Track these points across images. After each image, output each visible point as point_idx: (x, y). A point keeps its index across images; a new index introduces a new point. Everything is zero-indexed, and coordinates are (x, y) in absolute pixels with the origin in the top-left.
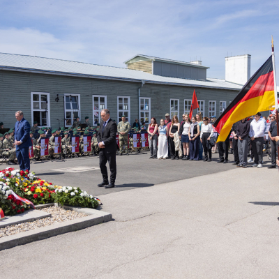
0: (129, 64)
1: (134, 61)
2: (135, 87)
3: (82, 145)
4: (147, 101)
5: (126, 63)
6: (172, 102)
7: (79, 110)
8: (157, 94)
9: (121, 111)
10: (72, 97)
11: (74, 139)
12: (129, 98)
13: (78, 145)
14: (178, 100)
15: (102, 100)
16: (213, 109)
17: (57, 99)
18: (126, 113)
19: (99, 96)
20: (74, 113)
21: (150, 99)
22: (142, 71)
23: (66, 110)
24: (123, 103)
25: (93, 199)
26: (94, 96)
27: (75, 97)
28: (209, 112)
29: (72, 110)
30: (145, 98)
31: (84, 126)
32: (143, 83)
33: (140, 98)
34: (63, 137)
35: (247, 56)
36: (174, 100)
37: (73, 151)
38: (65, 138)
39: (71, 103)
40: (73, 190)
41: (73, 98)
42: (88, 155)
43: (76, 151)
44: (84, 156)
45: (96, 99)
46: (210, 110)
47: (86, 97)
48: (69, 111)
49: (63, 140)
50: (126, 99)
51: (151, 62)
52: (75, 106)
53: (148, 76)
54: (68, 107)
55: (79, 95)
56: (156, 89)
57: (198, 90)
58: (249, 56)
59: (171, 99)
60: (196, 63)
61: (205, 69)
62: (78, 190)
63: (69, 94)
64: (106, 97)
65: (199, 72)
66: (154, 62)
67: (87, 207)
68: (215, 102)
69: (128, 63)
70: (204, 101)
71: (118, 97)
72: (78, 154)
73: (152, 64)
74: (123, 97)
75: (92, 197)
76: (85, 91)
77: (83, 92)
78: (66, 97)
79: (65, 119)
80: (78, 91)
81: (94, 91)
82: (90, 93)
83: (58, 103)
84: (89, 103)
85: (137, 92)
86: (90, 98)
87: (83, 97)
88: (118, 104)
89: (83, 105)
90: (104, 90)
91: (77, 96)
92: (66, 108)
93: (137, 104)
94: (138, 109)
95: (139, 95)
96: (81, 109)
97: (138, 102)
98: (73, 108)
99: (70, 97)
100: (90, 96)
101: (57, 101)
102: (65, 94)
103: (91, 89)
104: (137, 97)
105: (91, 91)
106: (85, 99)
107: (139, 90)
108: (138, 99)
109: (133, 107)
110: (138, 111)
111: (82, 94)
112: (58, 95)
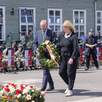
3: (35, 58)
7: (34, 24)
9: (77, 24)
10: (27, 10)
11: (27, 52)
12: (85, 11)
13: (31, 58)
15: (58, 13)
17: (12, 13)
18: (82, 27)
19: (54, 10)
20: (29, 26)
23: (21, 24)
24: (79, 17)
26: (49, 10)
27: (30, 11)
29: (27, 24)
30: (101, 12)
33: (97, 12)
34: (17, 50)
37: (27, 64)
38: (18, 51)
39: (26, 16)
41: (29, 12)
43: (29, 64)
44: (36, 69)
45: (51, 13)
47: (42, 11)
48: (24, 24)
50: (82, 13)
52: (30, 20)
55: (34, 9)
64: (61, 11)
71: (74, 10)
72: (31, 67)
74: (79, 11)
76: (41, 4)
77: (38, 6)
78: (22, 10)
79: (20, 33)
80: (33, 4)
81: (49, 5)
82: (46, 6)
83: (13, 16)
84: (44, 16)
85: (94, 5)
86: (45, 11)
87: (38, 11)
88: (74, 17)
89: (38, 18)
90: (60, 3)
91: (32, 10)
92: (22, 22)
93: (94, 18)
94: (95, 23)
95: (96, 9)
96: (36, 22)
97: (95, 15)
98: (28, 22)
99: (25, 11)
100: (45, 9)
101: (13, 15)
102: (20, 8)
103: (47, 3)
104: (94, 10)
105: (46, 4)
106: (40, 13)
107: (96, 3)
108: (95, 12)
109: (89, 21)
110: (95, 24)
111: (37, 8)
112: (13, 9)
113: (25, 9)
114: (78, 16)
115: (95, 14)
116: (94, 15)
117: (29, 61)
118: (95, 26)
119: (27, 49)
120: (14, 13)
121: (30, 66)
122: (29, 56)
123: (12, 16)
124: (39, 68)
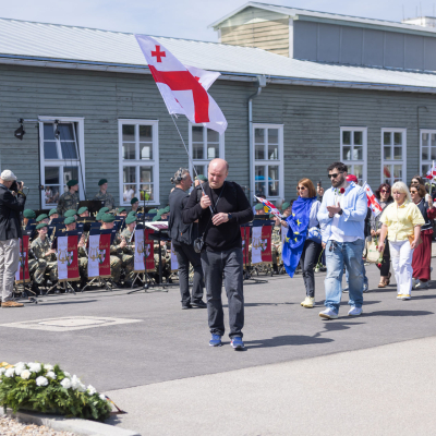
0: (225, 31)
1: (238, 21)
2: (239, 95)
4: (273, 135)
5: (216, 28)
6: (346, 135)
7: (81, 162)
8: (300, 113)
9: (198, 163)
10: (61, 125)
11: (63, 241)
14: (364, 131)
15: (146, 132)
17: (20, 132)
19: (137, 123)
20: (66, 169)
21: (280, 128)
22: (260, 50)
23: (45, 163)
24: (206, 142)
25: (96, 396)
26: (121, 122)
27: (69, 125)
29: (60, 163)
30: (266, 127)
31: (94, 205)
32: (263, 83)
33: (253, 127)
36: (352, 130)
37: (63, 275)
38: (38, 240)
39: (58, 142)
40: (43, 372)
41: (65, 129)
42: (102, 287)
43: (70, 274)
45: (128, 130)
47: (101, 125)
48: (52, 163)
49: (33, 244)
51: (286, 22)
52: (71, 152)
53: (277, 62)
54: (51, 154)
55: (81, 121)
56: (297, 100)
57: (423, 102)
59: (343, 129)
62: (57, 371)
63: (54, 118)
64: (155, 125)
66: (296, 23)
67: (78, 416)
69: (221, 28)
71: (191, 124)
72: (74, 284)
73: (291, 28)
75: (92, 390)
76: (98, 107)
77: (92, 112)
78: (45, 124)
79: (41, 188)
80: (77, 107)
81: (123, 108)
82: (113, 113)
83: (23, 141)
84: (108, 141)
85: (245, 110)
86: (112, 127)
87: (91, 126)
88: (191, 142)
89: (91, 146)
90: (152, 105)
91: (76, 124)
92: (46, 157)
93: (246, 143)
94: (248, 158)
95: (251, 119)
96: (86, 158)
97: (248, 137)
98: (64, 157)
99: (55, 127)
100: (111, 122)
101: (20, 138)
102: (41, 118)
103: (115, 103)
104: (245, 123)
105: (115, 108)
106: (96, 131)
107: (250, 103)
108: (248, 129)
109: (233, 152)
110: (249, 162)
111: (88, 117)
112: (21, 121)
113: (56, 121)
114: (202, 140)
115: (248, 133)
116: (245, 135)
117: (69, 266)
118: (249, 167)
119: (63, 235)
120: (23, 133)
121: (72, 280)
122: (69, 251)
123: (19, 141)
124: (98, 284)
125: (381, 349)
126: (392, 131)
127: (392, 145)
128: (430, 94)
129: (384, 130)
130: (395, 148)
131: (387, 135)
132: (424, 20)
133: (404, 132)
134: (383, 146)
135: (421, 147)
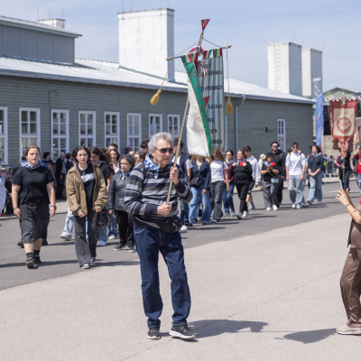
14: (5, 109)
16: (90, 131)
28: (81, 137)
35: (165, 12)
46: (83, 132)
57: (53, 87)
58: (170, 11)
60: (51, 24)
61: (70, 38)
65: (58, 43)
68: (94, 113)
70: (67, 113)
125: (9, 290)
126: (29, 110)
127: (29, 122)
128: (59, 81)
129: (21, 109)
130: (31, 124)
131: (24, 113)
132: (55, 22)
133: (38, 111)
134: (21, 122)
135: (52, 123)
